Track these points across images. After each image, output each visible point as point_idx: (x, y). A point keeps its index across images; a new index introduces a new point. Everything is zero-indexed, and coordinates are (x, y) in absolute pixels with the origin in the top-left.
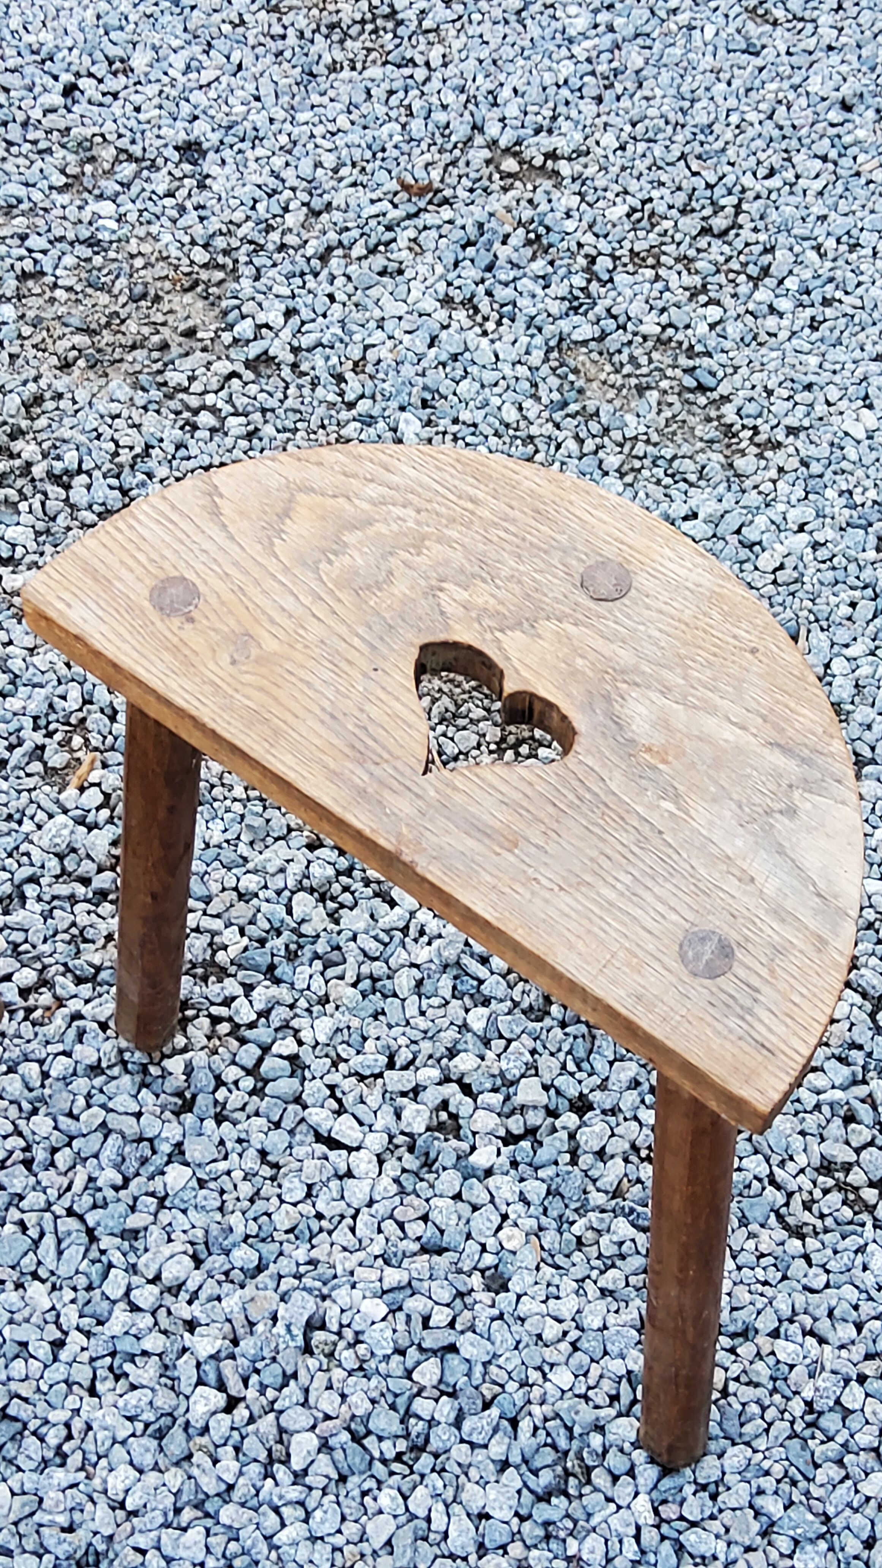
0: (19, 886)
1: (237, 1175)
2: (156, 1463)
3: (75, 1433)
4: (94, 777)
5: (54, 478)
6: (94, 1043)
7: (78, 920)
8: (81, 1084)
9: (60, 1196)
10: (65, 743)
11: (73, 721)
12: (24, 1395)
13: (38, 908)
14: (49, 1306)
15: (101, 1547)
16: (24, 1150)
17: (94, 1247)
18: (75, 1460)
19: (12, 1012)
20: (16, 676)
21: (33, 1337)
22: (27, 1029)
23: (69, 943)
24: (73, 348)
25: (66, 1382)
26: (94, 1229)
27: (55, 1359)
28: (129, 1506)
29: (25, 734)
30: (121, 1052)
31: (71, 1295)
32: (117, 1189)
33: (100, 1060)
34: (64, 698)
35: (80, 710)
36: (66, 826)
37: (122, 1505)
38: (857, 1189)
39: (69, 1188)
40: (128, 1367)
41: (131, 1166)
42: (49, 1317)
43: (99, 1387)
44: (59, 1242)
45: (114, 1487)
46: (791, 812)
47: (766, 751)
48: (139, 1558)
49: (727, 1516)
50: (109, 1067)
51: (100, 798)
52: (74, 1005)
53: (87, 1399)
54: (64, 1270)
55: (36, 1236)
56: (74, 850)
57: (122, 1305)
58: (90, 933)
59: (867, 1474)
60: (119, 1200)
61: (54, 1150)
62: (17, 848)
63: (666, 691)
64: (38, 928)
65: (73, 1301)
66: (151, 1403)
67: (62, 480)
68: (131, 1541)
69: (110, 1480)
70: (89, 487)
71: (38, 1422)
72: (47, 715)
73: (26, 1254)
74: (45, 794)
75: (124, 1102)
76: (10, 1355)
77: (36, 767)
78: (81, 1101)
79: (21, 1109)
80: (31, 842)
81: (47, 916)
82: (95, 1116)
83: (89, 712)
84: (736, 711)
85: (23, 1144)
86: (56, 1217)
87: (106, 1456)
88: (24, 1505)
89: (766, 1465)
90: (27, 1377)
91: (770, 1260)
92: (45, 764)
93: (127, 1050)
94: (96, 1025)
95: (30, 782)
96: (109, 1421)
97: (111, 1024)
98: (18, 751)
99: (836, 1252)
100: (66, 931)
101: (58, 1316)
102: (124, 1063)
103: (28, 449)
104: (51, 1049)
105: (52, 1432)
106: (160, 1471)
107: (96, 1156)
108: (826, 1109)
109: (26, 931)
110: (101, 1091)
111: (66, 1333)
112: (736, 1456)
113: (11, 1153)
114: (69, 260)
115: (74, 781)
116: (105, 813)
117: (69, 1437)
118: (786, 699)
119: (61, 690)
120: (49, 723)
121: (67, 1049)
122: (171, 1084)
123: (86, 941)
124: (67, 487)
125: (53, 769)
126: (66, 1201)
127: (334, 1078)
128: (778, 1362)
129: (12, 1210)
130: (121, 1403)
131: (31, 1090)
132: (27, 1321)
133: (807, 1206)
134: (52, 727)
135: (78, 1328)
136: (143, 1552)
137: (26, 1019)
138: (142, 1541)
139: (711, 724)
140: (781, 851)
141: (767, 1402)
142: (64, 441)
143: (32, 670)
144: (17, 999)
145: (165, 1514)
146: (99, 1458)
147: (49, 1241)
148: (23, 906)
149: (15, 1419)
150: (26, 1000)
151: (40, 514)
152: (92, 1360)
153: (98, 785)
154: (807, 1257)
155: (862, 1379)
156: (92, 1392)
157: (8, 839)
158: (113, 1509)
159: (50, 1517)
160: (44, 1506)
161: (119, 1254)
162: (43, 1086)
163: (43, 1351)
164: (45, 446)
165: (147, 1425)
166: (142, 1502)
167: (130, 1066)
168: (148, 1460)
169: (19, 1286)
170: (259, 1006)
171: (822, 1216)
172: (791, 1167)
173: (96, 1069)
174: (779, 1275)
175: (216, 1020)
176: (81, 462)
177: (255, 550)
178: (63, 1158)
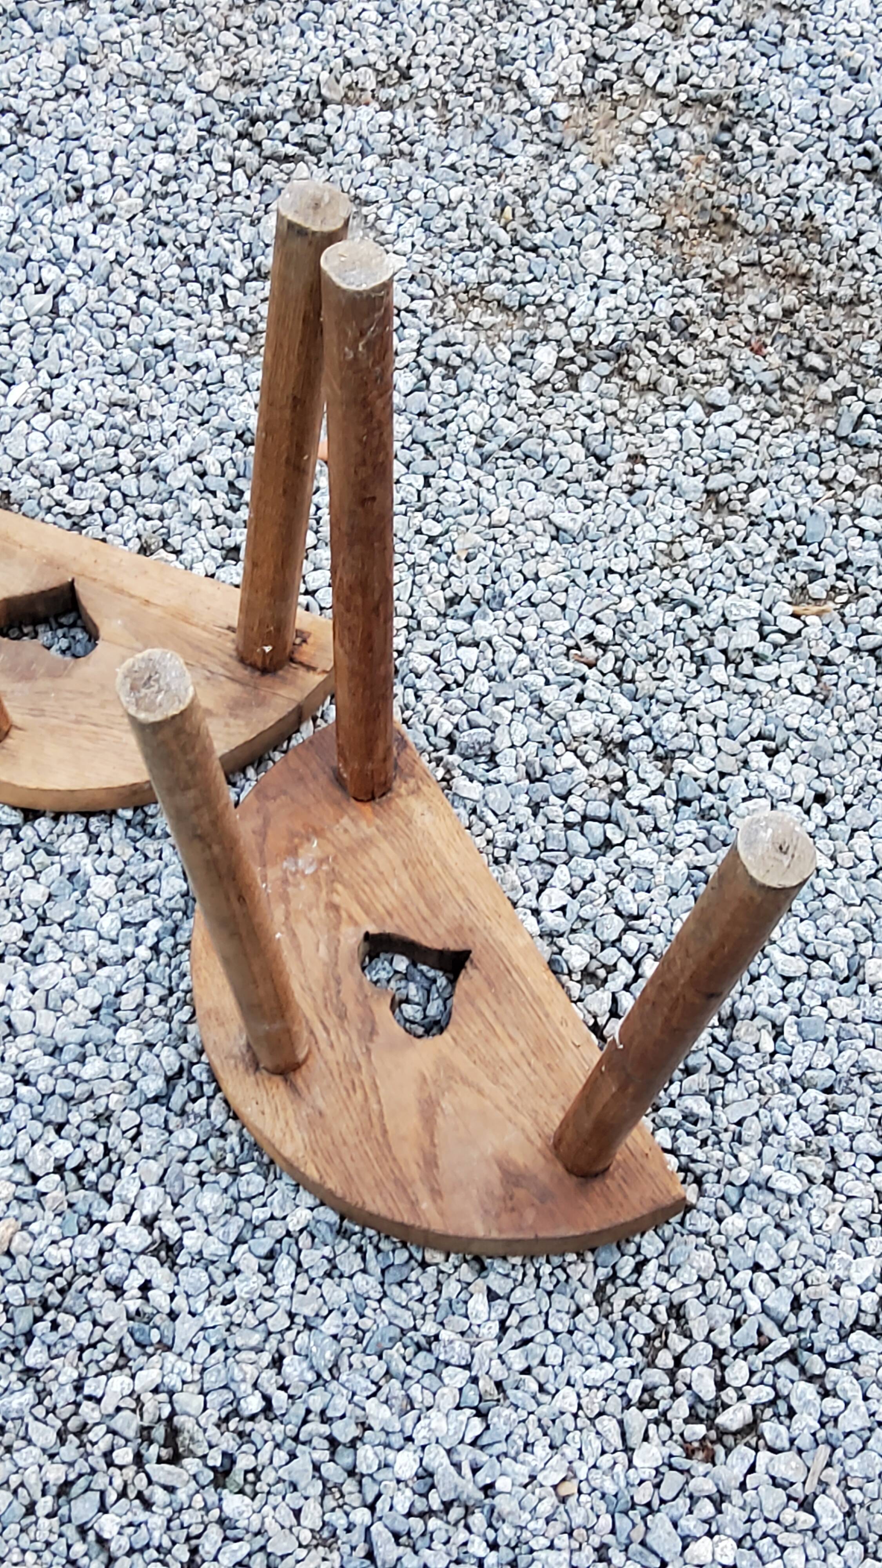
0: (684, 602)
1: (489, 833)
4: (812, 620)
7: (671, 652)
8: (524, 699)
10: (836, 591)
11: (861, 589)
13: (670, 621)
16: (455, 682)
19: (570, 636)
22: (559, 650)
23: (648, 653)
29: (830, 560)
30: (564, 718)
33: (550, 705)
35: (873, 590)
36: (753, 614)
38: (665, 1345)
49: (314, 1289)
50: (547, 714)
51: (792, 631)
52: (593, 674)
56: (735, 629)
58: (662, 664)
59: (386, 1402)
62: (718, 589)
64: (652, 628)
72: (857, 569)
74: (780, 592)
75: (521, 733)
77: (803, 578)
79: (489, 668)
80: (727, 597)
81: (665, 630)
83: (873, 596)
89: (368, 1312)
91: (563, 1277)
92: (809, 584)
94: (579, 693)
95: (786, 579)
97: (584, 703)
98: (812, 561)
99: (592, 1336)
100: (657, 647)
104: (548, 670)
108: (737, 1299)
109: (646, 621)
110: (525, 715)
112: (368, 1284)
113: (450, 674)
115: (801, 608)
116: (780, 639)
120: (850, 573)
121: (552, 681)
122: (550, 763)
123: (655, 664)
125: (807, 591)
127: (601, 877)
128: (466, 1302)
131: (508, 669)
133: (630, 1302)
134: (847, 577)
137: (569, 647)
141: (425, 1301)
144: (582, 634)
148: (667, 611)
150: (584, 641)
153: (806, 625)
154: (579, 1311)
155: (474, 1380)
162: (515, 676)
167: (554, 729)
170: (645, 803)
171: (625, 1318)
172: (663, 1277)
173: (540, 705)
174: (550, 1287)
175: (623, 780)
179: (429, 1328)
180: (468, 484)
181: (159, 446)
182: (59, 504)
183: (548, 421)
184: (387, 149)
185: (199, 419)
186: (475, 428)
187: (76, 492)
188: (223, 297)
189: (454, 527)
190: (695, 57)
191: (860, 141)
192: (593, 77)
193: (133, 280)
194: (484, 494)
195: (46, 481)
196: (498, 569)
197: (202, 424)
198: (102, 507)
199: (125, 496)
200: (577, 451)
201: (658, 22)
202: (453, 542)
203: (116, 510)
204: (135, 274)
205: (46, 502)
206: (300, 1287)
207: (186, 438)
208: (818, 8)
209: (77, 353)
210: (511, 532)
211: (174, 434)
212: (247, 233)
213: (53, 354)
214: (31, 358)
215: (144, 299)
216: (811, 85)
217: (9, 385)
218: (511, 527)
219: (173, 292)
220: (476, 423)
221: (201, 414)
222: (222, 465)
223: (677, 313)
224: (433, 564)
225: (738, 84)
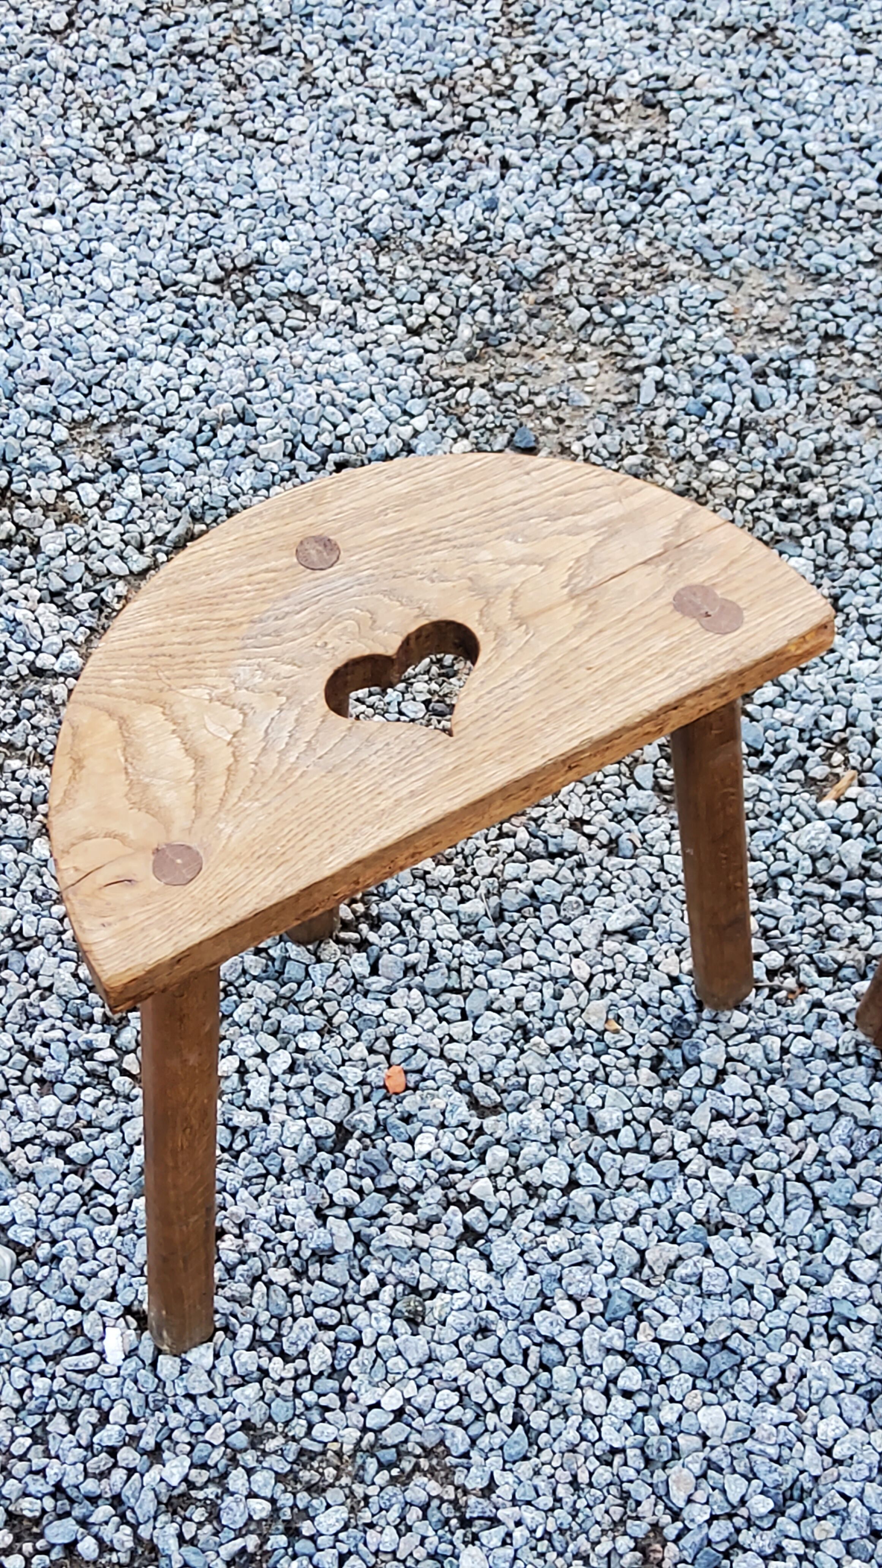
0: (773, 878)
2: (864, 1422)
3: (789, 1377)
4: (853, 792)
5: (837, 520)
6: (833, 1030)
7: (826, 917)
8: (819, 1065)
9: (790, 1163)
10: (826, 758)
11: (835, 739)
12: (745, 1332)
13: (790, 900)
14: (773, 1258)
15: (808, 1485)
16: (760, 1113)
17: (818, 1214)
18: (789, 1401)
19: (758, 989)
20: (786, 691)
21: (758, 1282)
22: (771, 1006)
23: (815, 937)
24: (866, 407)
25: (785, 1328)
26: (819, 1198)
27: (776, 1307)
28: (837, 1453)
29: (792, 743)
30: (857, 1044)
31: (795, 1253)
32: (845, 1166)
33: (837, 1047)
34: (829, 717)
35: (843, 730)
36: (824, 832)
37: (829, 1452)
39: (799, 1157)
40: (842, 1329)
41: (862, 1148)
42: (774, 1267)
43: (813, 1340)
44: (787, 1203)
45: (825, 1433)
48: (844, 1504)
50: (845, 1056)
51: (855, 813)
52: (817, 994)
53: (802, 1349)
54: (790, 1228)
55: (766, 1192)
56: (826, 855)
57: (842, 1271)
58: (836, 932)
60: (847, 1177)
61: (788, 1119)
62: (774, 843)
64: (788, 919)
65: (796, 1258)
66: (864, 1366)
67: (845, 522)
68: (837, 1486)
69: (822, 1426)
70: (869, 532)
71: (756, 1359)
72: (811, 730)
73: (755, 1206)
74: (805, 800)
75: (855, 1089)
76: (735, 1293)
77: (798, 774)
78: (817, 1081)
79: (759, 1076)
80: (788, 841)
81: (798, 908)
82: (829, 1096)
83: (852, 734)
85: (760, 1108)
86: (786, 1180)
87: (818, 1404)
88: (738, 1430)
90: (749, 1317)
92: (806, 773)
93: (864, 1043)
94: (837, 1015)
95: (792, 787)
96: (824, 1372)
97: (852, 1017)
98: (783, 758)
100: (813, 926)
101: (781, 1269)
102: (859, 1055)
103: (816, 491)
104: (791, 1028)
105: (769, 1371)
106: (866, 1430)
107: (827, 1132)
109: (778, 919)
110: (835, 1076)
111: (787, 1286)
113: (748, 1114)
114: (869, 328)
115: (832, 793)
116: (858, 827)
117: (783, 1380)
119: (827, 709)
120: (812, 738)
121: (808, 1031)
123: (830, 938)
124: (848, 530)
125: (813, 779)
126: (797, 1167)
129: (746, 1164)
130: (835, 1359)
131: (770, 1062)
132: (753, 1266)
134: (816, 741)
135: (798, 1284)
136: (848, 1499)
137: (769, 997)
138: (849, 1489)
142: (850, 489)
143: (802, 688)
144: (764, 977)
145: (871, 1470)
146: (811, 1404)
147: (778, 1199)
148: (776, 896)
149: (733, 1352)
150: (771, 980)
151: (821, 551)
152: (810, 1315)
153: (855, 800)
156: (807, 1344)
157: (768, 834)
158: (821, 1454)
159: (762, 1447)
160: (755, 1436)
161: (842, 1225)
162: (781, 1060)
163: (767, 1297)
164: (832, 490)
165: (857, 1386)
166: (850, 1453)
167: (864, 1059)
168: (858, 1417)
169: (746, 1234)
173: (833, 1055)
176: (864, 509)
178: (796, 1128)
180: (522, 978)
181: (286, 1236)
182: (296, 1378)
183: (487, 871)
184: (35, 825)
185: (272, 1180)
186: (456, 936)
187: (292, 1351)
188: (124, 1072)
189: (570, 1017)
190: (119, 521)
191: (324, 461)
192: (79, 611)
193: (33, 1150)
194: (545, 971)
195: (256, 1375)
196: (645, 1005)
197: (279, 1179)
198: (332, 1334)
199: (325, 1305)
200: (542, 867)
201: (50, 524)
202: (588, 1027)
203: (340, 1323)
204: (23, 1144)
205: (286, 1389)
207: (291, 1204)
208: (135, 403)
209: (101, 1254)
210: (605, 972)
211: (277, 1214)
212: (52, 1006)
213: (81, 1283)
214: (68, 1307)
215: (68, 1151)
216: (227, 458)
217: (90, 1350)
218: (600, 968)
219: (78, 1118)
220: (450, 930)
221: (268, 1173)
222: (349, 1186)
223: (427, 703)
224: (605, 1059)
225: (180, 508)
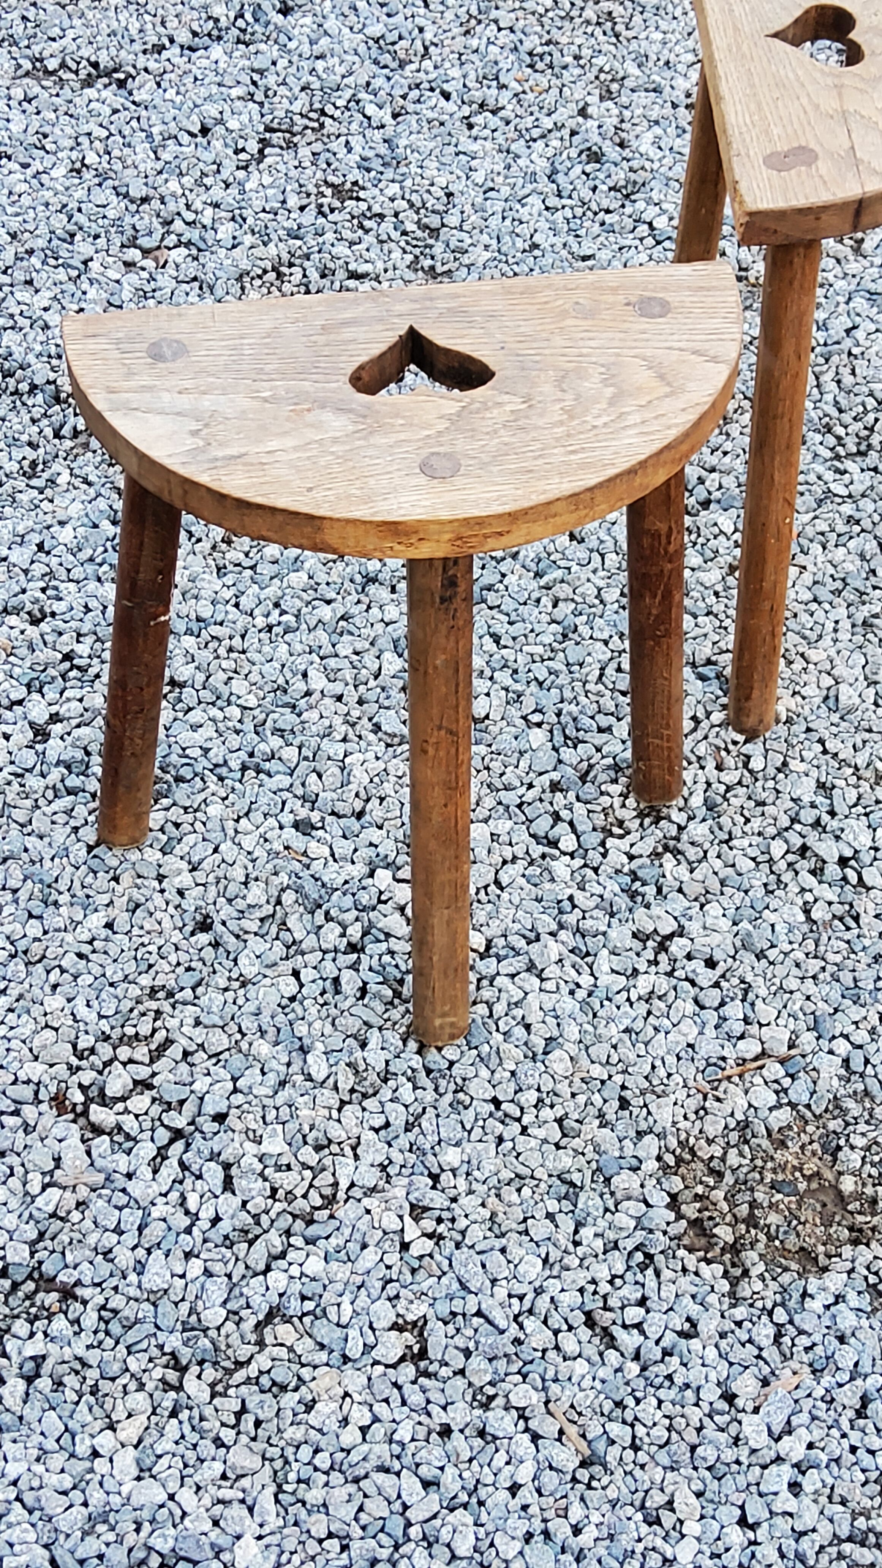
38: (136, 1049)
46: (195, 433)
47: (243, 450)
63: (335, 440)
84: (284, 457)
89: (56, 860)
118: (262, 480)
133: (158, 1011)
139: (289, 442)
140: (178, 414)
155: (38, 941)
170: (613, 853)
171: (143, 1014)
177: (649, 353)
179: (64, 899)
206: (55, 818)
